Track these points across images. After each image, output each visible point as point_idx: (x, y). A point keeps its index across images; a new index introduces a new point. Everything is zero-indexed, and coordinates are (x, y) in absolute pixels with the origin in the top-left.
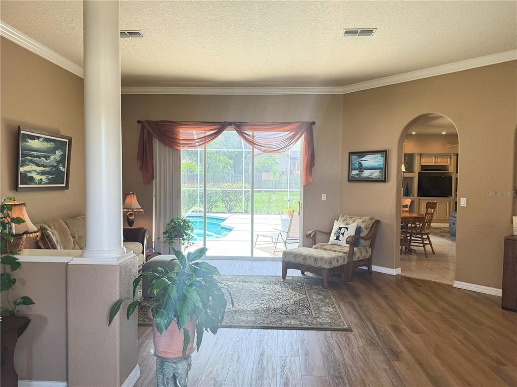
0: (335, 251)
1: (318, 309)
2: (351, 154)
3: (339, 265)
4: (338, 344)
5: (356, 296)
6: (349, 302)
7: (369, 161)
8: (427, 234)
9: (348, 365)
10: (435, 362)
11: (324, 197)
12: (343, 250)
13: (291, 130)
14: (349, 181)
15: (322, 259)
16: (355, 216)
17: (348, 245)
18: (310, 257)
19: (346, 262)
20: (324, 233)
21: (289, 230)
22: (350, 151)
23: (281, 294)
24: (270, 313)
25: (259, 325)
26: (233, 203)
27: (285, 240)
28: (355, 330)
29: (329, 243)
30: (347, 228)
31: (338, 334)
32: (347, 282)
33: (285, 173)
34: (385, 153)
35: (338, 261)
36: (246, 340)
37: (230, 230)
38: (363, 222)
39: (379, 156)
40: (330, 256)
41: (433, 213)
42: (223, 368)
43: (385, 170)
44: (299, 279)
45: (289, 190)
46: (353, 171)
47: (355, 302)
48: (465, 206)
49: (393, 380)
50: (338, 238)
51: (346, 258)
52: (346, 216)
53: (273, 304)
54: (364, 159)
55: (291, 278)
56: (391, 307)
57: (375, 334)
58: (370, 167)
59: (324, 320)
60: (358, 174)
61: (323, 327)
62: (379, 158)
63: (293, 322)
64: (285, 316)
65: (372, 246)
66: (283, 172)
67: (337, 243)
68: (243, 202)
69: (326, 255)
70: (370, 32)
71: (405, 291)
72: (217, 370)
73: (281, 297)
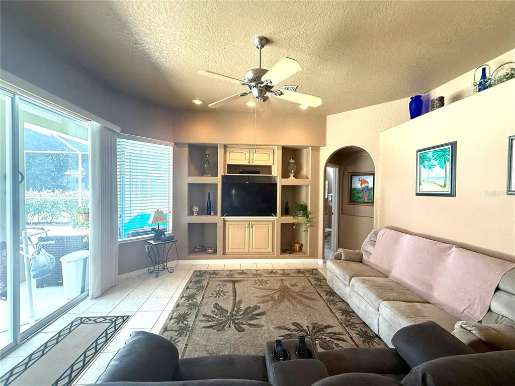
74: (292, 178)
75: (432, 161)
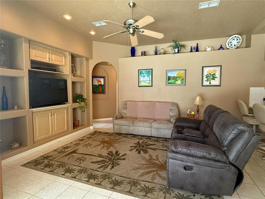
75: (145, 74)
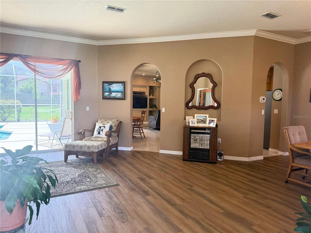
0: (98, 141)
1: (95, 176)
2: (104, 82)
3: (103, 149)
4: (114, 194)
5: (114, 165)
6: (112, 169)
7: (115, 87)
8: (142, 128)
9: (124, 204)
10: (165, 192)
11: (88, 109)
12: (103, 139)
13: (64, 65)
14: (103, 98)
15: (93, 146)
16: (108, 119)
17: (106, 137)
18: (85, 146)
19: (106, 147)
20: (90, 130)
21: (62, 130)
22: (104, 81)
23: (67, 172)
24: (65, 185)
25: (60, 194)
26: (7, 115)
27: (59, 137)
28: (121, 184)
29: (94, 136)
30: (105, 127)
31: (113, 189)
32: (107, 158)
33: (43, 94)
34: (123, 83)
35: (102, 146)
36: (54, 205)
37: (9, 134)
38: (113, 122)
39: (120, 85)
40: (97, 144)
41: (144, 117)
42: (44, 227)
43: (124, 92)
44: (76, 161)
45: (51, 105)
46: (105, 93)
47: (115, 169)
48: (164, 112)
49: (149, 206)
50: (99, 133)
51: (106, 144)
52: (102, 120)
53: (65, 179)
54: (112, 86)
55: (70, 161)
56: (135, 168)
57: (132, 184)
58: (115, 91)
59: (101, 182)
60: (108, 95)
61: (102, 186)
62: (121, 86)
63: (82, 187)
64: (76, 185)
65: (118, 136)
66: (42, 93)
67: (99, 136)
68: (16, 114)
69: (95, 144)
70: (122, 10)
71: (138, 158)
72: (40, 230)
73: (68, 174)
74: (151, 96)
